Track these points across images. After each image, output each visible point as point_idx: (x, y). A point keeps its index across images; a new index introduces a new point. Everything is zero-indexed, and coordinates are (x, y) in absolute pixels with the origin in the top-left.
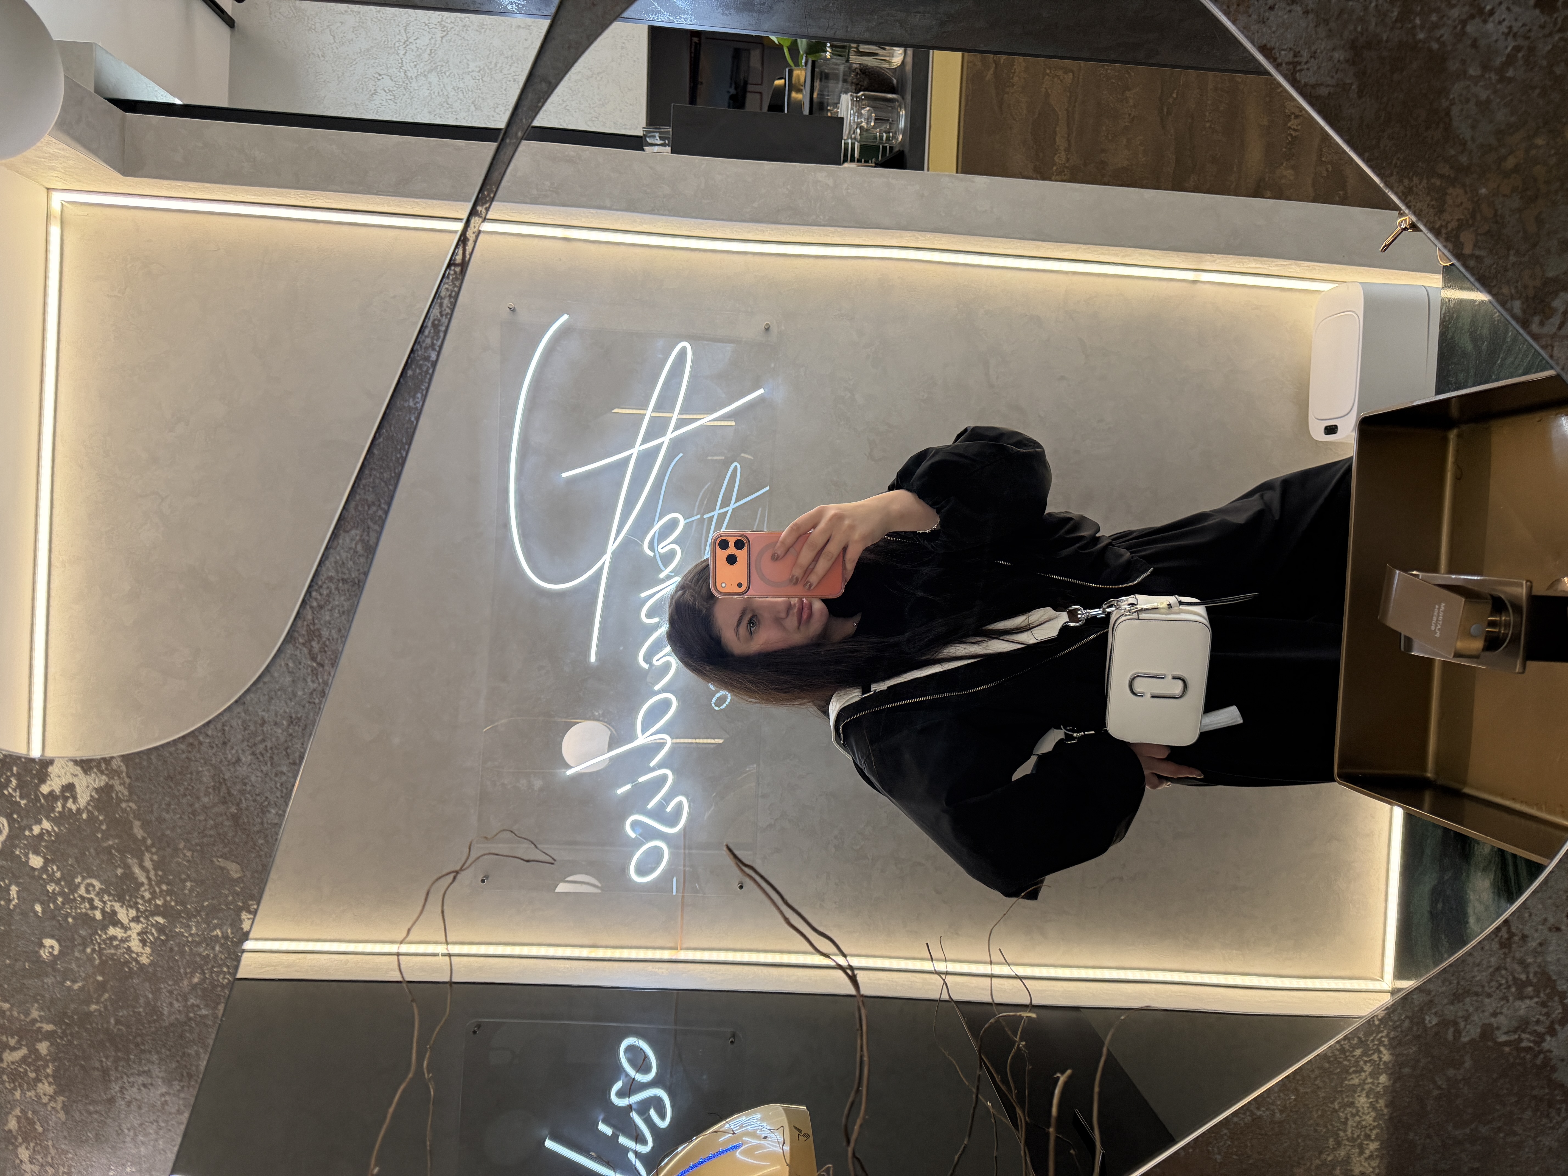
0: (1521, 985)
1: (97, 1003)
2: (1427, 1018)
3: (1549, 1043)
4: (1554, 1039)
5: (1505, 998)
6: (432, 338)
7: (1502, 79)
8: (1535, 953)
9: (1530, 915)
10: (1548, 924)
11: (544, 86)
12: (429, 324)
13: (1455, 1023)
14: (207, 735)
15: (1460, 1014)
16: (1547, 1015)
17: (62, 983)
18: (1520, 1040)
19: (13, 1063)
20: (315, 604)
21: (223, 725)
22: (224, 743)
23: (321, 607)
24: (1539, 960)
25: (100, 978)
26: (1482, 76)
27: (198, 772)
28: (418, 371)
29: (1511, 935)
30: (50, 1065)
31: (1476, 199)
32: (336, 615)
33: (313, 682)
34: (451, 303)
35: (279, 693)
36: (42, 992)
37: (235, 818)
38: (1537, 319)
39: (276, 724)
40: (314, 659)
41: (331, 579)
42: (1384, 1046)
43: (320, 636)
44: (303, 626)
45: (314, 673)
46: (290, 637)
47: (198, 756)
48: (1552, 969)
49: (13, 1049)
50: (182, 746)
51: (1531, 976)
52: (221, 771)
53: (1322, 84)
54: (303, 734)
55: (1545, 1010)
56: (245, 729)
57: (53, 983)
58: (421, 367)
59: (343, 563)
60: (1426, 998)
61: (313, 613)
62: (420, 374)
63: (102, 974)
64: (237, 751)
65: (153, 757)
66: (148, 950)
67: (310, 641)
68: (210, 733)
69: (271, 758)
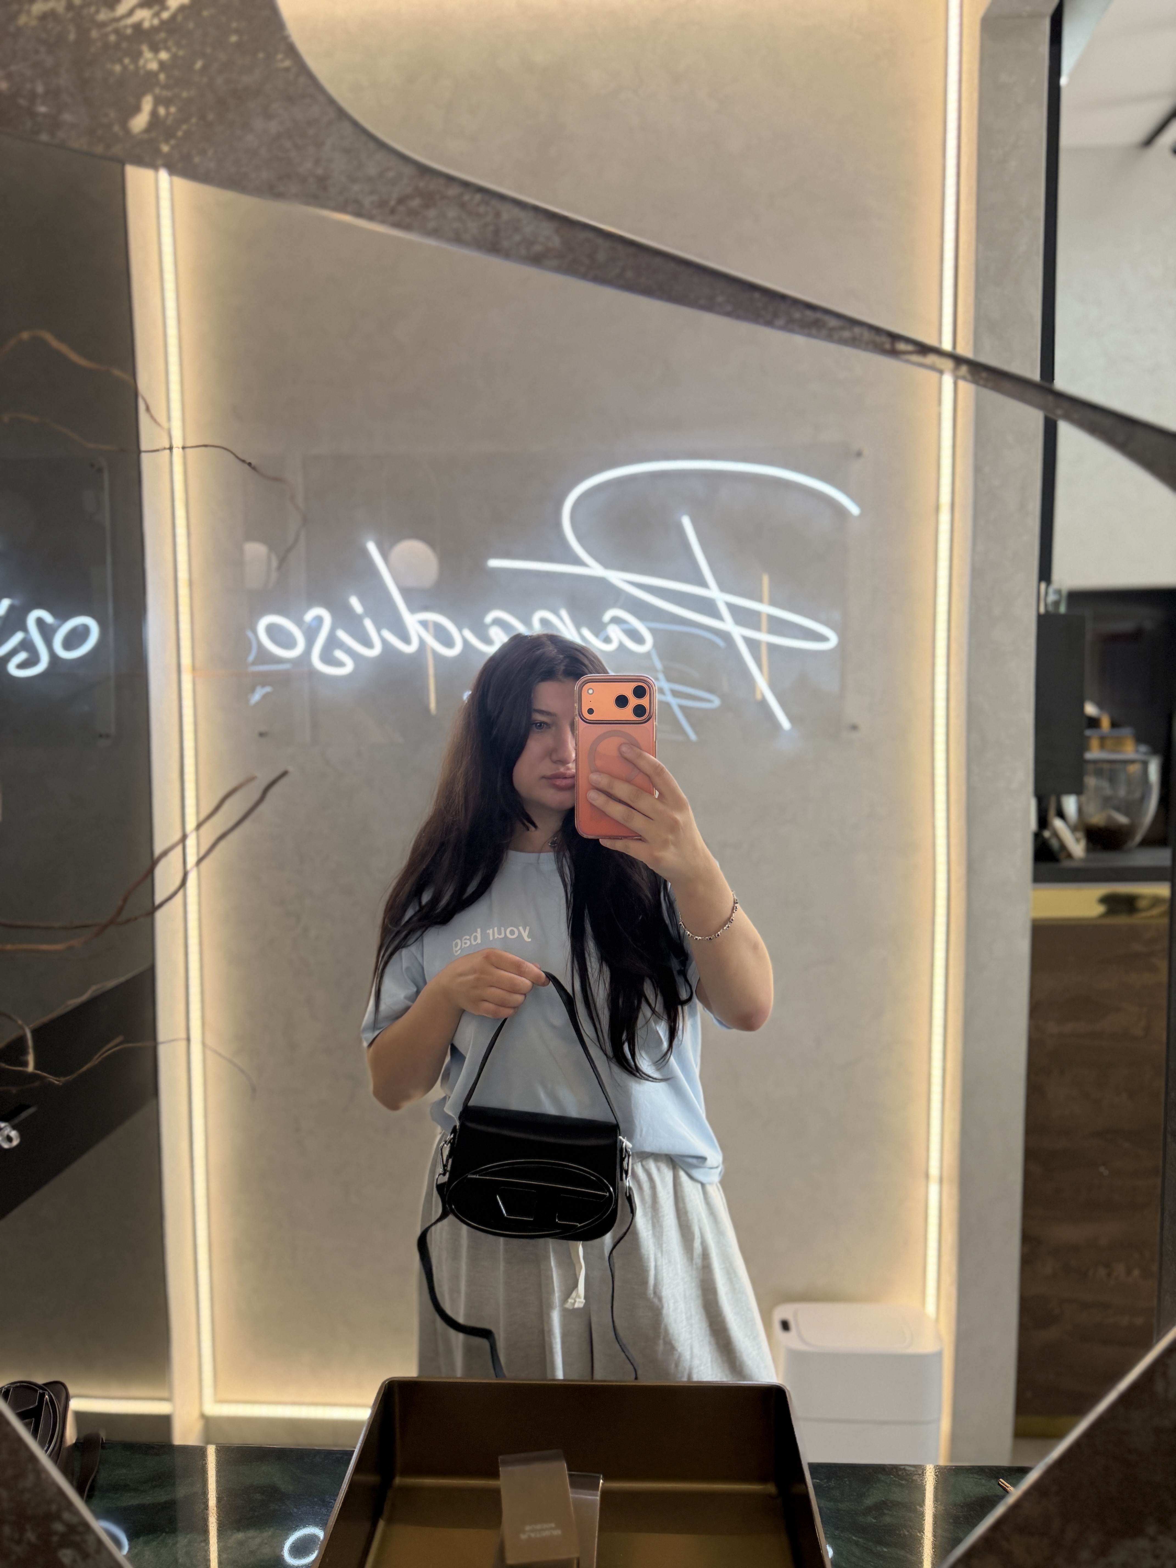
6: (800, 320)
12: (819, 315)
14: (298, 76)
20: (466, 198)
21: (311, 97)
22: (289, 98)
23: (463, 206)
28: (761, 305)
32: (455, 223)
33: (372, 202)
34: (848, 340)
35: (355, 162)
40: (400, 201)
41: (498, 215)
43: (427, 206)
44: (439, 184)
45: (383, 203)
46: (424, 170)
52: (256, 97)
56: (309, 123)
58: (765, 308)
59: (518, 229)
61: (455, 196)
62: (756, 307)
64: (281, 115)
66: (34, 23)
67: (421, 195)
68: (301, 79)
69: (276, 158)
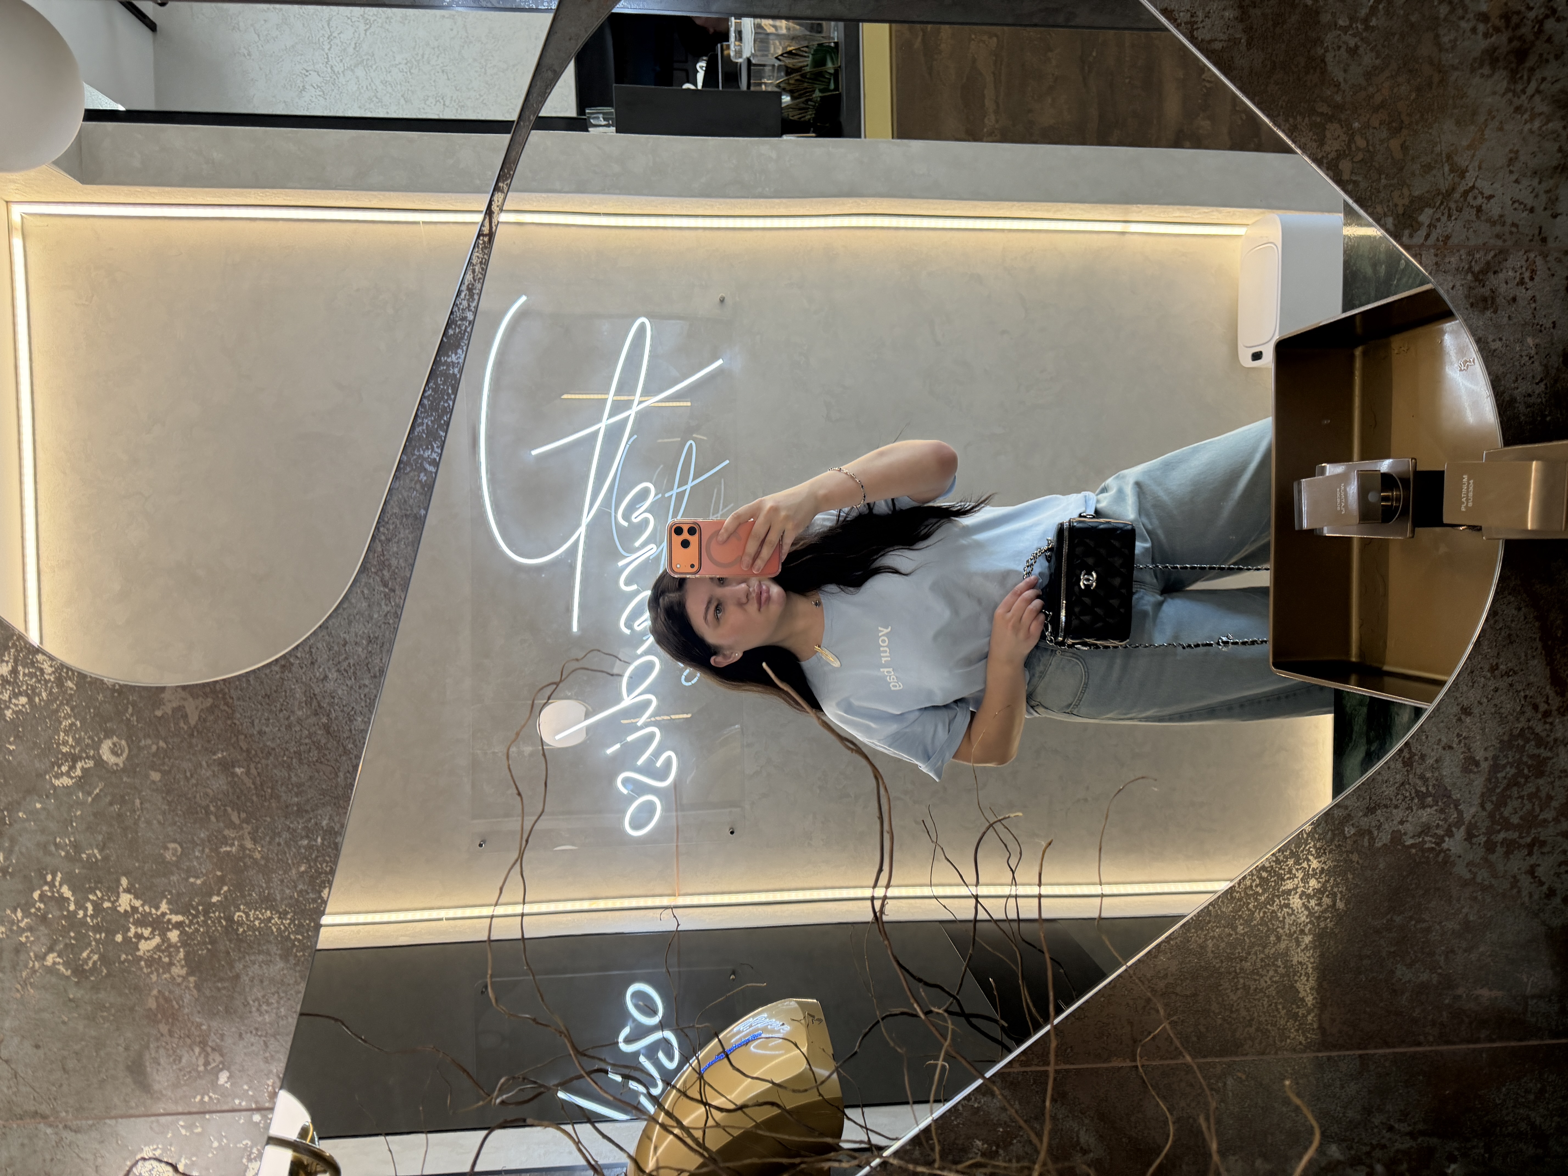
0: (1422, 796)
1: (218, 894)
2: (1346, 829)
3: (1448, 843)
4: (1451, 840)
5: (1410, 808)
6: (468, 300)
7: (1367, 28)
8: (1433, 768)
9: (1427, 738)
10: (1443, 744)
11: (550, 74)
12: (465, 287)
13: (1370, 832)
14: (297, 657)
15: (1373, 824)
16: (1445, 820)
17: (187, 879)
18: (1424, 842)
19: (148, 951)
20: (383, 538)
21: (310, 648)
22: (312, 663)
23: (389, 540)
24: (1436, 774)
25: (219, 873)
26: (1351, 26)
27: (291, 690)
28: (457, 330)
29: (1412, 755)
30: (181, 950)
31: (1350, 132)
32: (403, 546)
33: (387, 605)
34: (483, 269)
35: (357, 617)
36: (170, 889)
37: (327, 728)
38: (1407, 232)
39: (356, 643)
40: (386, 585)
41: (396, 515)
42: (1312, 855)
43: (390, 566)
44: (374, 558)
45: (387, 597)
46: (364, 568)
47: (290, 675)
48: (1447, 781)
49: (147, 939)
50: (276, 668)
51: (1430, 788)
52: (311, 688)
53: (1216, 40)
54: (381, 651)
55: (1443, 816)
56: (330, 650)
57: (178, 880)
58: (460, 327)
59: (405, 501)
60: (1345, 813)
61: (382, 545)
62: (460, 332)
63: (221, 870)
64: (324, 669)
65: (251, 679)
67: (381, 570)
68: (299, 655)
69: (354, 673)
